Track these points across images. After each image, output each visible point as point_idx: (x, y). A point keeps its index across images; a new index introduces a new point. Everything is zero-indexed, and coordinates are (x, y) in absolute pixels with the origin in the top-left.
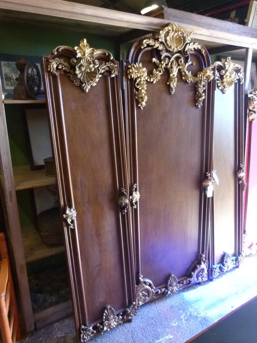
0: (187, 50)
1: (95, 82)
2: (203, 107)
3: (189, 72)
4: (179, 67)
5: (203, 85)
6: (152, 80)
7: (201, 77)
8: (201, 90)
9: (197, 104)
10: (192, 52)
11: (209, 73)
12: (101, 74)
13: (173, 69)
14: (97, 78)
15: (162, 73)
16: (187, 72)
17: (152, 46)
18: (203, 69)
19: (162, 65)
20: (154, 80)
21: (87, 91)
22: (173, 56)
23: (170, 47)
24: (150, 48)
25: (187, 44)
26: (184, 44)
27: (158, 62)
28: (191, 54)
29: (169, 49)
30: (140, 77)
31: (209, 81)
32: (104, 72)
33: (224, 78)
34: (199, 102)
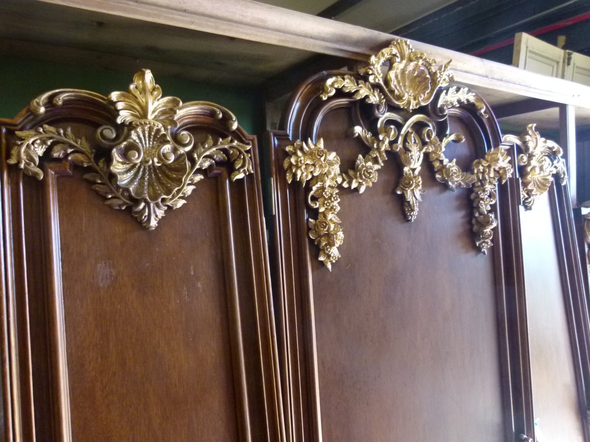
0: (442, 106)
1: (180, 195)
2: (494, 250)
3: (450, 161)
4: (427, 149)
5: (488, 192)
6: (354, 185)
7: (483, 173)
8: (485, 207)
9: (477, 244)
10: (454, 111)
11: (503, 162)
12: (199, 171)
13: (410, 154)
14: (189, 184)
15: (382, 164)
16: (446, 161)
17: (350, 95)
18: (485, 153)
19: (380, 144)
20: (360, 184)
21: (154, 223)
22: (406, 120)
23: (399, 98)
24: (343, 101)
25: (440, 91)
26: (433, 90)
27: (369, 135)
28: (451, 116)
29: (397, 103)
30: (321, 178)
31: (504, 182)
32: (210, 166)
33: (528, 174)
34: (483, 238)
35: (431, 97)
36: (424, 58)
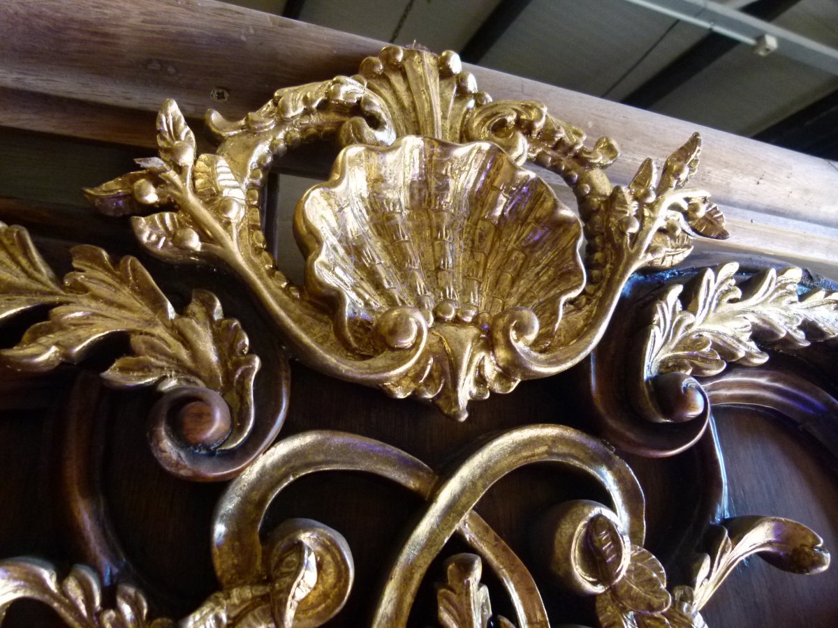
25: (653, 282)
35: (592, 324)
36: (539, 125)
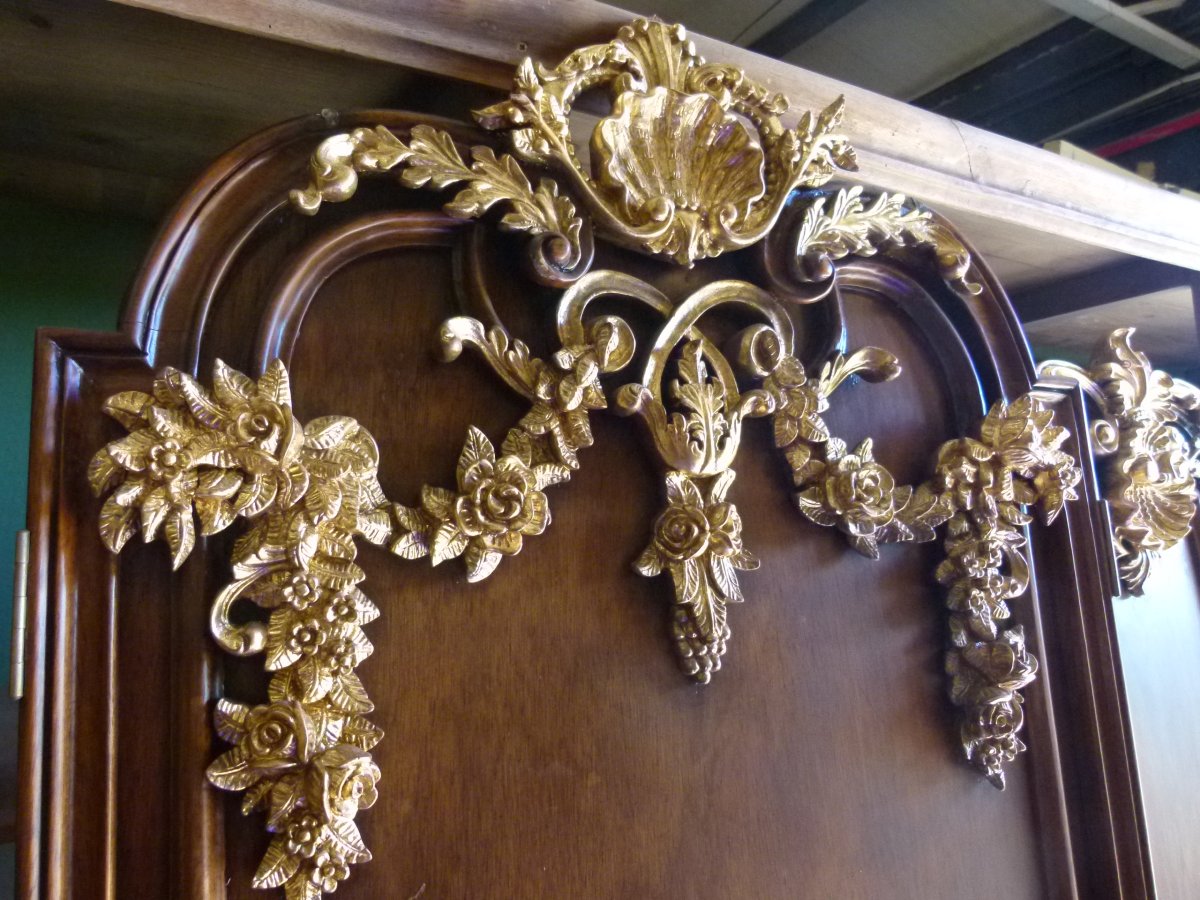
0: (814, 251)
2: (1031, 766)
3: (853, 448)
4: (757, 404)
5: (1000, 554)
6: (445, 548)
7: (977, 487)
8: (989, 610)
9: (969, 749)
10: (856, 272)
11: (1045, 449)
13: (686, 426)
15: (574, 464)
16: (836, 447)
17: (434, 199)
18: (981, 418)
19: (563, 385)
20: (474, 548)
22: (677, 301)
23: (644, 216)
24: (418, 224)
25: (806, 196)
26: (774, 194)
27: (518, 354)
28: (850, 290)
29: (632, 232)
31: (1052, 517)
34: (989, 729)
35: (766, 219)
36: (738, 83)
